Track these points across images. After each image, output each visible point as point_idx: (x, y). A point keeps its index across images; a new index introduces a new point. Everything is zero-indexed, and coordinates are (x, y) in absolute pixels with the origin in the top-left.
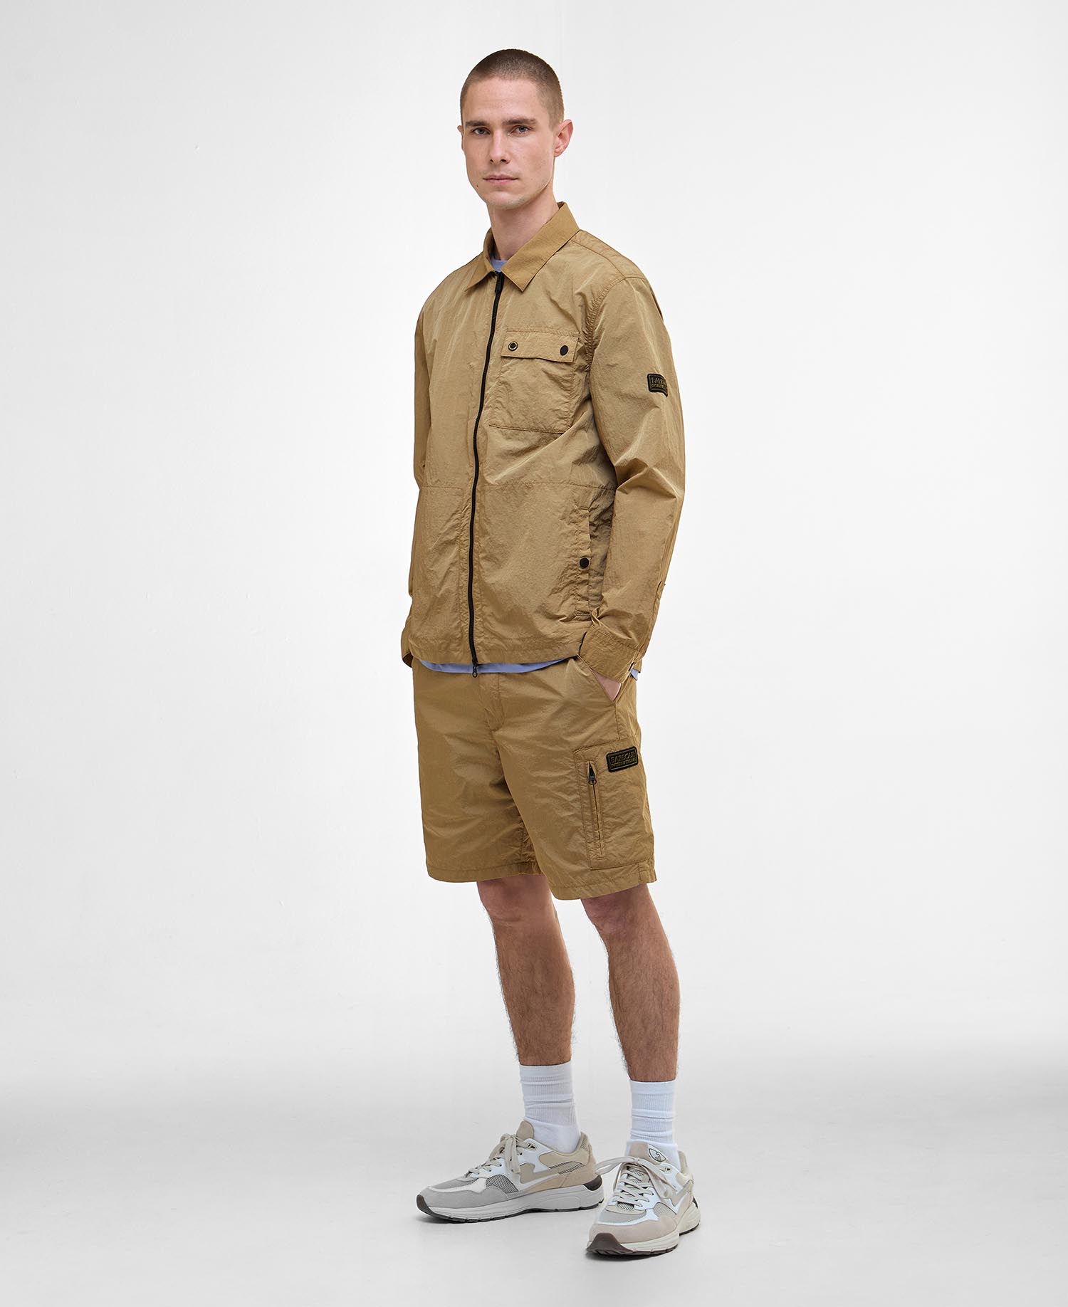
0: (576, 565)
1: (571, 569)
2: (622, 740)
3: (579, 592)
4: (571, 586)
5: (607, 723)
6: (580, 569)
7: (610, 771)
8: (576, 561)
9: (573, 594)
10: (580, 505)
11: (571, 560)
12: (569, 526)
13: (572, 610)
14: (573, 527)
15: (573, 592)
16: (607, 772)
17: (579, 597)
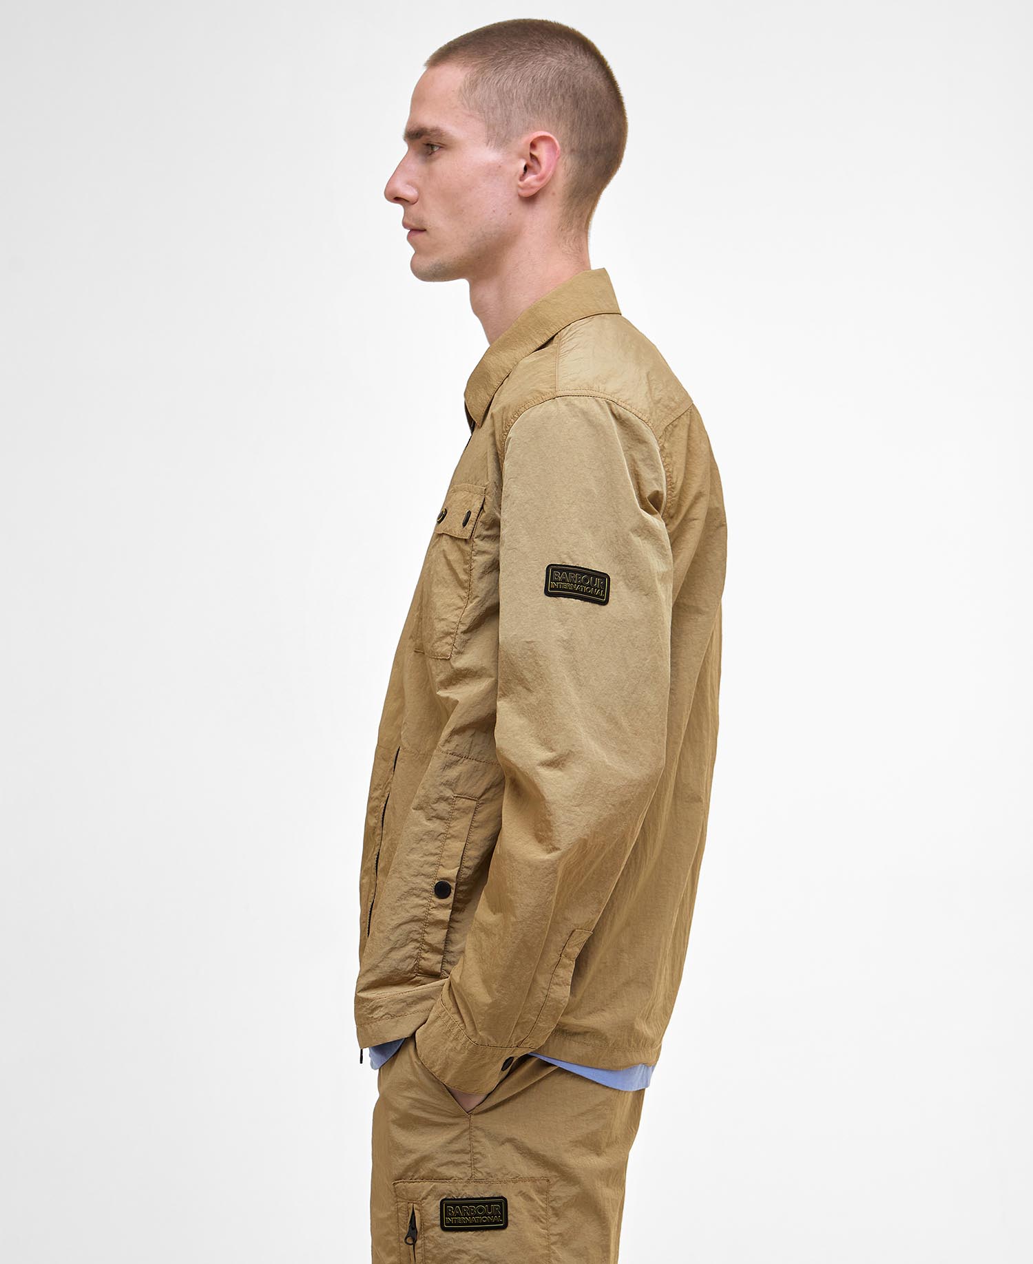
0: (427, 891)
1: (418, 896)
2: (477, 1181)
3: (428, 938)
4: (415, 926)
5: (451, 1142)
6: (434, 899)
7: (444, 1229)
8: (429, 885)
9: (416, 940)
10: (459, 790)
11: (418, 880)
12: (428, 823)
13: (408, 965)
14: (436, 826)
15: (417, 936)
16: (438, 1229)
17: (425, 947)
